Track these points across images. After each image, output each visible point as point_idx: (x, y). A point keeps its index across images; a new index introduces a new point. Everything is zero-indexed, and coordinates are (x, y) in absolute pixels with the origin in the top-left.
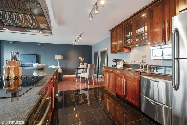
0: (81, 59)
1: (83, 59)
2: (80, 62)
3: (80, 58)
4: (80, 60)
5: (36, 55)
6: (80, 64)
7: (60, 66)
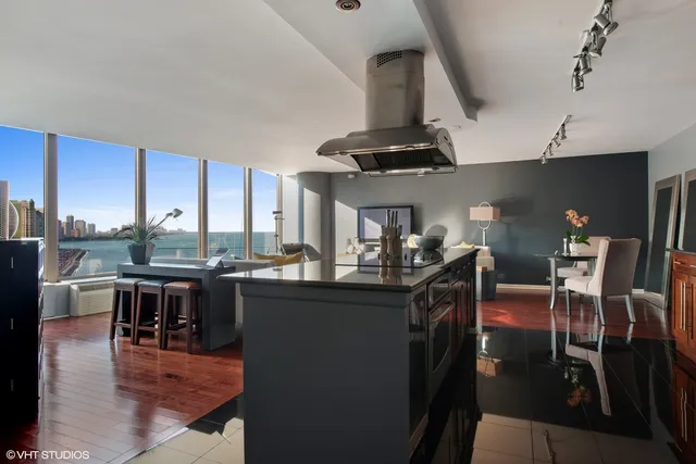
0: (574, 222)
1: (585, 219)
2: (568, 230)
3: (571, 214)
4: (570, 222)
5: (412, 207)
6: (569, 241)
7: (487, 248)
